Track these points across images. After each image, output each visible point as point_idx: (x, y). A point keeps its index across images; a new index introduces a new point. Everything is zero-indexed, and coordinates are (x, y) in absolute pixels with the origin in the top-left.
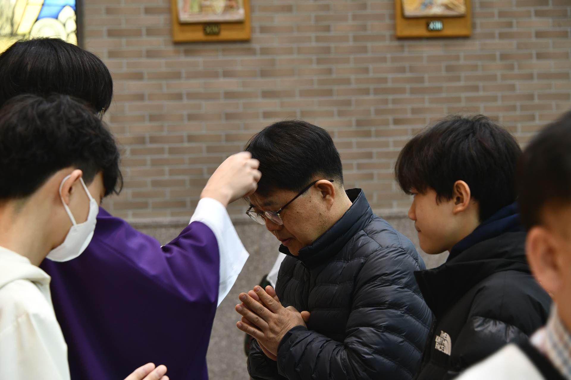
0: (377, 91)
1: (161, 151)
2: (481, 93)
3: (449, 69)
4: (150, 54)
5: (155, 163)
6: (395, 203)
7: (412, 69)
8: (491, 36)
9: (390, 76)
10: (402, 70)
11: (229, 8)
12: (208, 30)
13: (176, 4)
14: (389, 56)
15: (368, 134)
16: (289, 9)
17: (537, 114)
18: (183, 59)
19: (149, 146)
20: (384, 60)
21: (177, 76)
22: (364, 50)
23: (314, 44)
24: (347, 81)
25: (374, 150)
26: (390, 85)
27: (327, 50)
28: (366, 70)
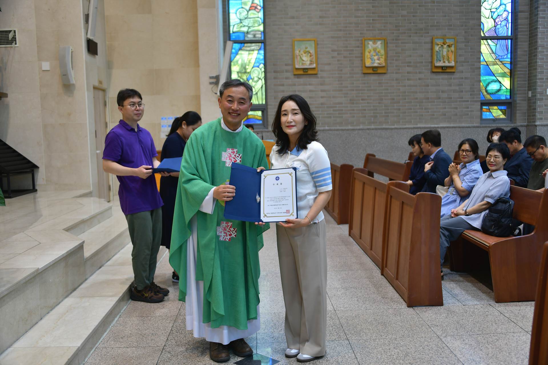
0: (356, 90)
2: (389, 91)
3: (379, 83)
4: (287, 78)
6: (361, 125)
7: (368, 83)
8: (393, 73)
9: (361, 85)
10: (365, 84)
11: (311, 64)
12: (304, 71)
13: (295, 63)
14: (360, 79)
15: (353, 103)
16: (329, 64)
17: (407, 98)
18: (297, 80)
20: (358, 80)
21: (295, 85)
22: (353, 77)
23: (337, 75)
24: (347, 87)
25: (355, 109)
26: (360, 88)
27: (341, 77)
28: (353, 83)
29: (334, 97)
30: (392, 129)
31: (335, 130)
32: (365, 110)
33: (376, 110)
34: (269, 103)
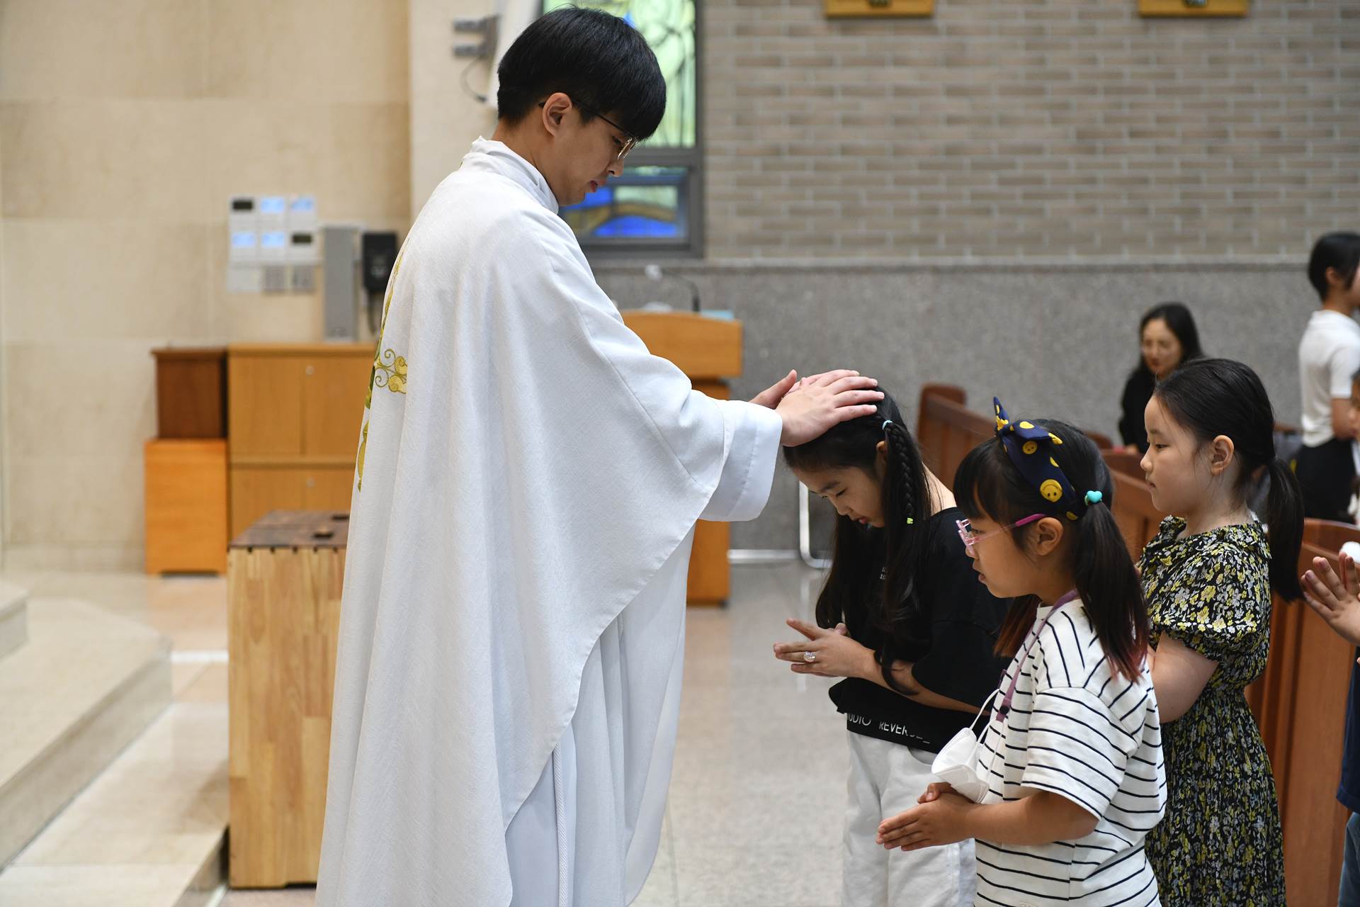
0: (1107, 91)
1: (802, 167)
2: (1258, 97)
3: (1213, 61)
4: (793, 32)
5: (794, 183)
6: (1125, 249)
7: (1159, 60)
8: (1276, 14)
9: (1127, 69)
10: (1145, 61)
14: (1127, 40)
15: (1091, 151)
17: (1337, 128)
18: (839, 39)
19: (787, 159)
20: (1119, 46)
21: (828, 63)
22: (1092, 31)
23: (1022, 22)
24: (1066, 76)
25: (1100, 174)
26: (1127, 82)
27: (1040, 31)
28: (1093, 61)
29: (1004, 121)
30: (1264, 269)
31: (1005, 270)
32: (1144, 181)
33: (1197, 180)
34: (712, 142)
